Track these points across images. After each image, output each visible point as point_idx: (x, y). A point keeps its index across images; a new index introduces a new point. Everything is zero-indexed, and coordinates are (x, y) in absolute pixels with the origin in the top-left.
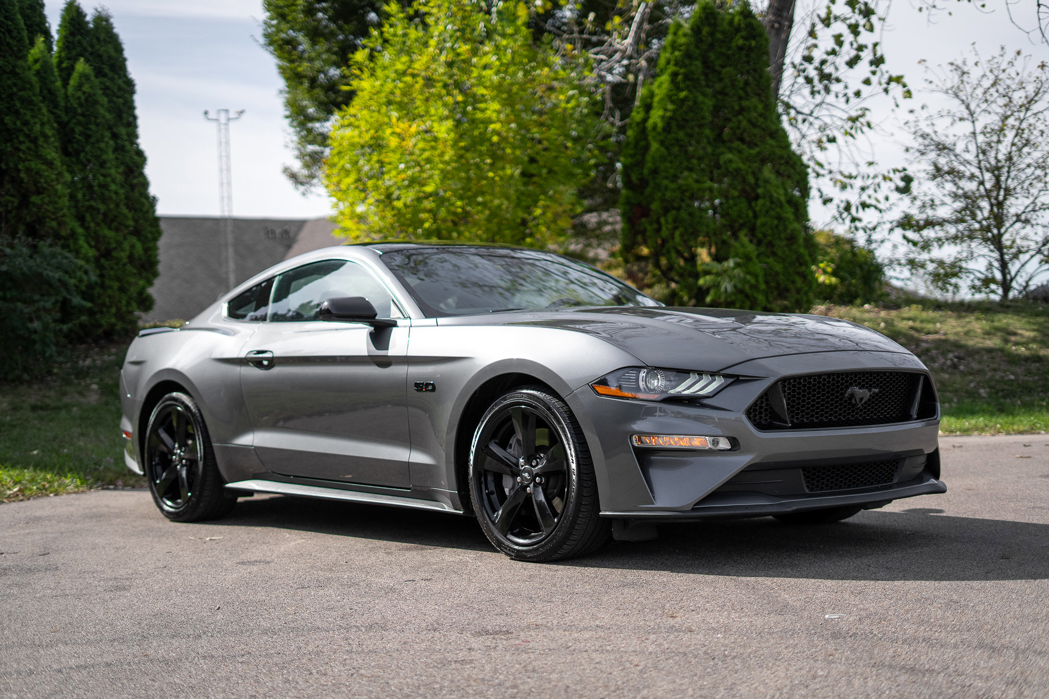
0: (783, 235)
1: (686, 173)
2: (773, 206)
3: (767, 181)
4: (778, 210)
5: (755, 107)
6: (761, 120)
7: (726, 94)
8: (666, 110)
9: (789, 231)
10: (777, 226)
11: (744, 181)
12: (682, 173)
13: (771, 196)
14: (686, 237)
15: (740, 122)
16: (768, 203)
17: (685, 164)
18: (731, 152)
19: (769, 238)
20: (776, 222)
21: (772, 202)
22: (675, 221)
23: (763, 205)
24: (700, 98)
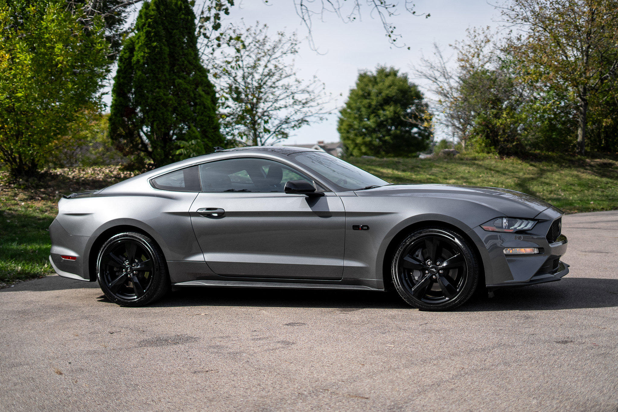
0: (211, 127)
1: (157, 90)
2: (206, 110)
3: (200, 95)
4: (208, 112)
5: (191, 53)
6: (194, 61)
7: (176, 46)
8: (144, 52)
9: (214, 124)
10: (208, 121)
11: (189, 95)
12: (155, 89)
13: (204, 105)
14: (160, 126)
15: (183, 62)
16: (203, 108)
17: (156, 84)
18: (180, 79)
19: (205, 128)
20: (208, 119)
21: (205, 108)
22: (153, 117)
23: (200, 109)
24: (164, 47)
